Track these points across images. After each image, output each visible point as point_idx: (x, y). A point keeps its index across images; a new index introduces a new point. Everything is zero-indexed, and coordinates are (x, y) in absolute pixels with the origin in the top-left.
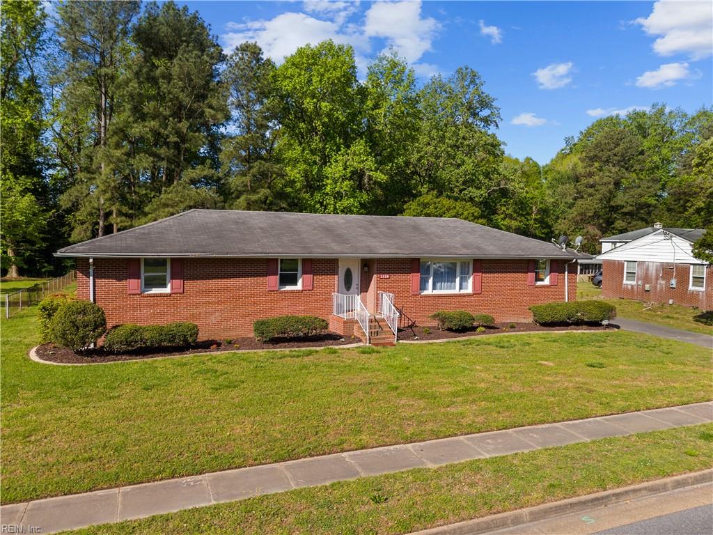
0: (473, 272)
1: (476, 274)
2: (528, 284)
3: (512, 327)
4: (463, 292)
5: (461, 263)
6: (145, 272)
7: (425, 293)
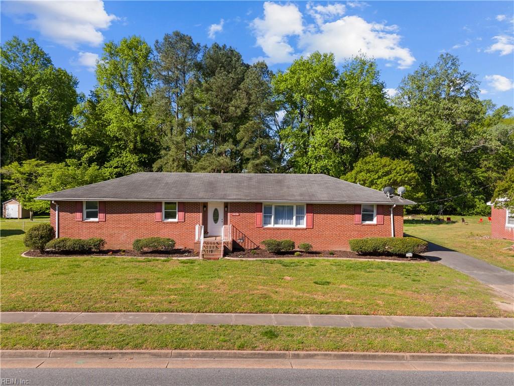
0: (307, 213)
1: (308, 214)
2: (355, 223)
3: (331, 254)
4: (299, 226)
5: (297, 206)
6: (87, 208)
7: (269, 226)
